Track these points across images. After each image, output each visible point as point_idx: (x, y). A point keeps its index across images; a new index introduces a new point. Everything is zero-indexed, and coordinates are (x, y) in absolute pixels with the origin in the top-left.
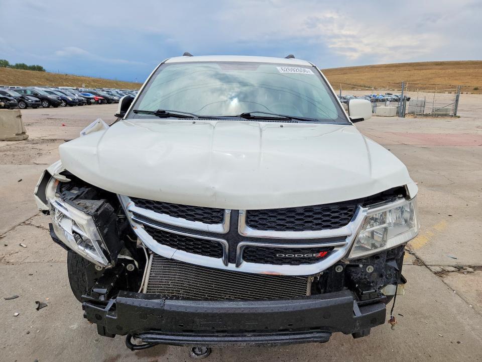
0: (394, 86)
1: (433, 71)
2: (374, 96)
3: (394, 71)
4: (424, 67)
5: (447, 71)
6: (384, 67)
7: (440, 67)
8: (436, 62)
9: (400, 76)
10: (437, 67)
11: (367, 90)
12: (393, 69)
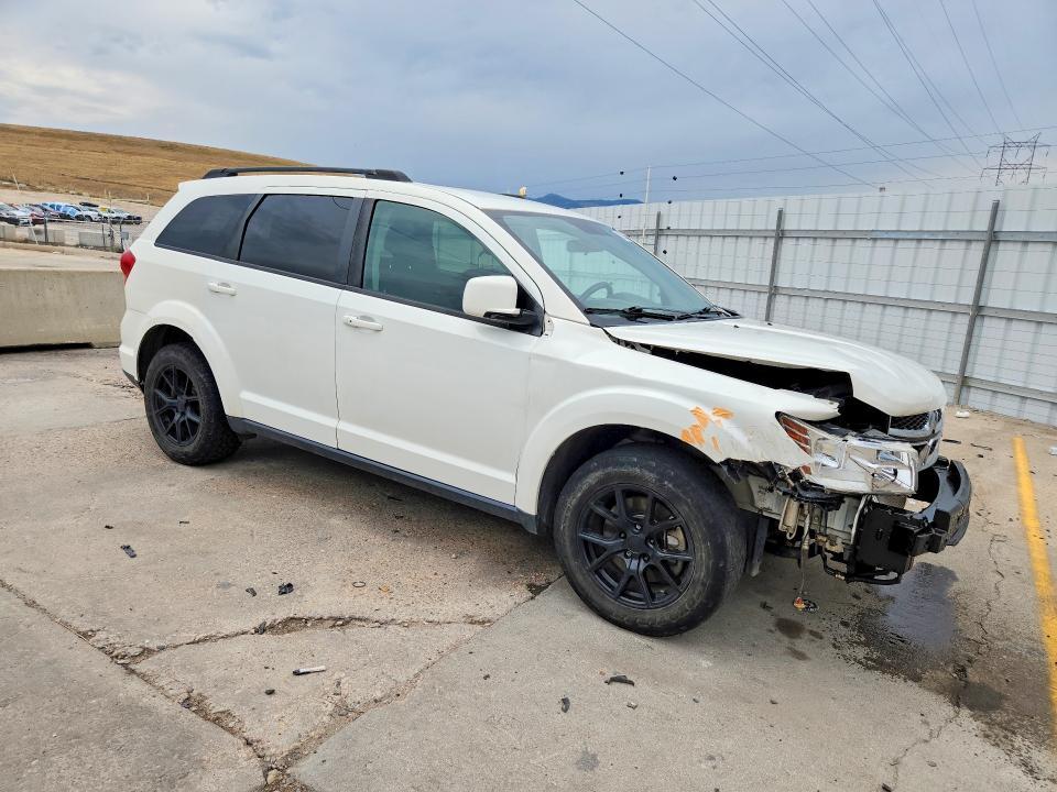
0: (78, 185)
1: (160, 161)
2: (52, 206)
3: (66, 148)
4: (135, 149)
5: (189, 164)
6: (36, 134)
7: (170, 153)
8: (160, 142)
9: (89, 163)
10: (164, 153)
11: (7, 187)
12: (64, 141)
